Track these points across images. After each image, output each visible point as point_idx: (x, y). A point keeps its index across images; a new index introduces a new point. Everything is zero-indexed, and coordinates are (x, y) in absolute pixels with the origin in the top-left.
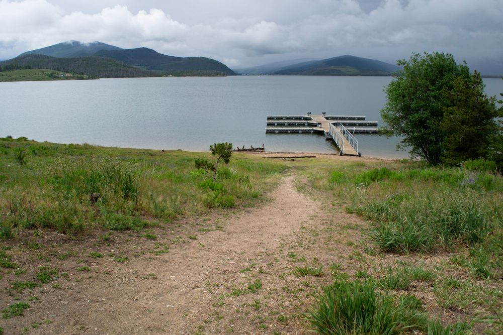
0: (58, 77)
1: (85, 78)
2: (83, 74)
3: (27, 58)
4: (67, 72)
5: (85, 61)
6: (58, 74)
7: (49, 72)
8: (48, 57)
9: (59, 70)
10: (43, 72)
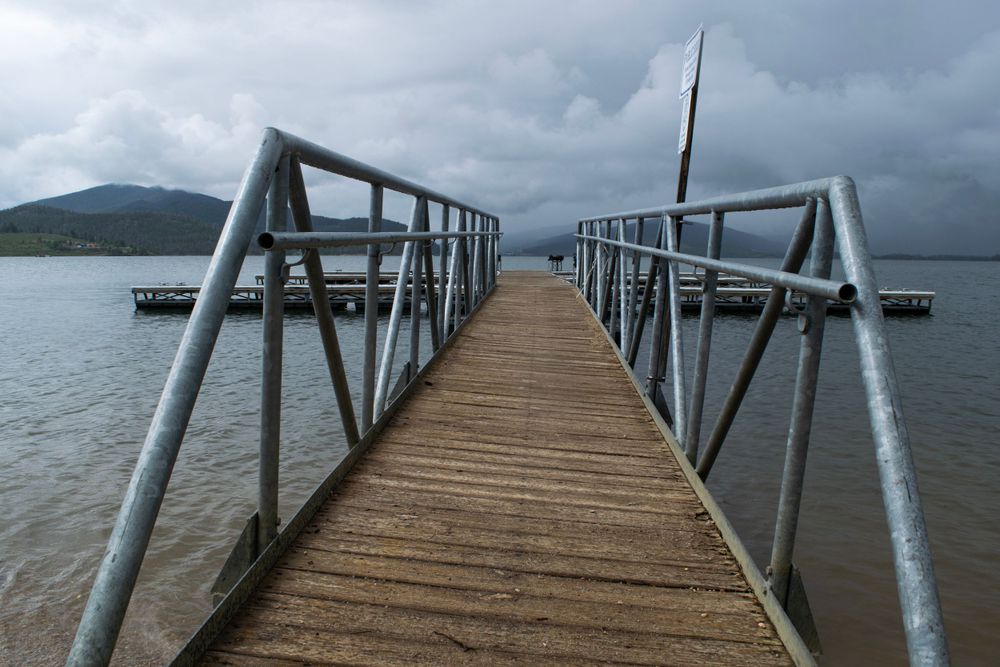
0: (70, 250)
1: (125, 251)
2: (123, 244)
3: (20, 213)
4: (92, 240)
5: (136, 222)
6: (71, 244)
7: (53, 238)
8: (63, 212)
9: (74, 235)
10: (40, 239)
